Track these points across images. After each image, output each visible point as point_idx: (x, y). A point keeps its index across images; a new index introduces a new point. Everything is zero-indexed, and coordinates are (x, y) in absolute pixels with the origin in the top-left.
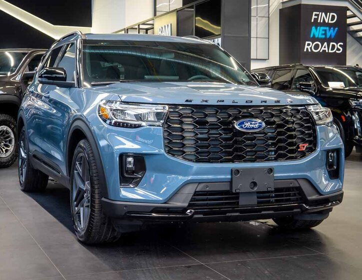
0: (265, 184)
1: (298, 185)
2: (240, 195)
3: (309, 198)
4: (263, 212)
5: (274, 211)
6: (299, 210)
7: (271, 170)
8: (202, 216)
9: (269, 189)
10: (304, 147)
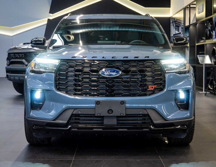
0: (119, 111)
1: (147, 113)
2: (105, 118)
3: (155, 122)
4: (119, 130)
5: (128, 129)
6: (147, 130)
7: (123, 103)
8: (76, 130)
9: (122, 115)
10: (152, 87)
